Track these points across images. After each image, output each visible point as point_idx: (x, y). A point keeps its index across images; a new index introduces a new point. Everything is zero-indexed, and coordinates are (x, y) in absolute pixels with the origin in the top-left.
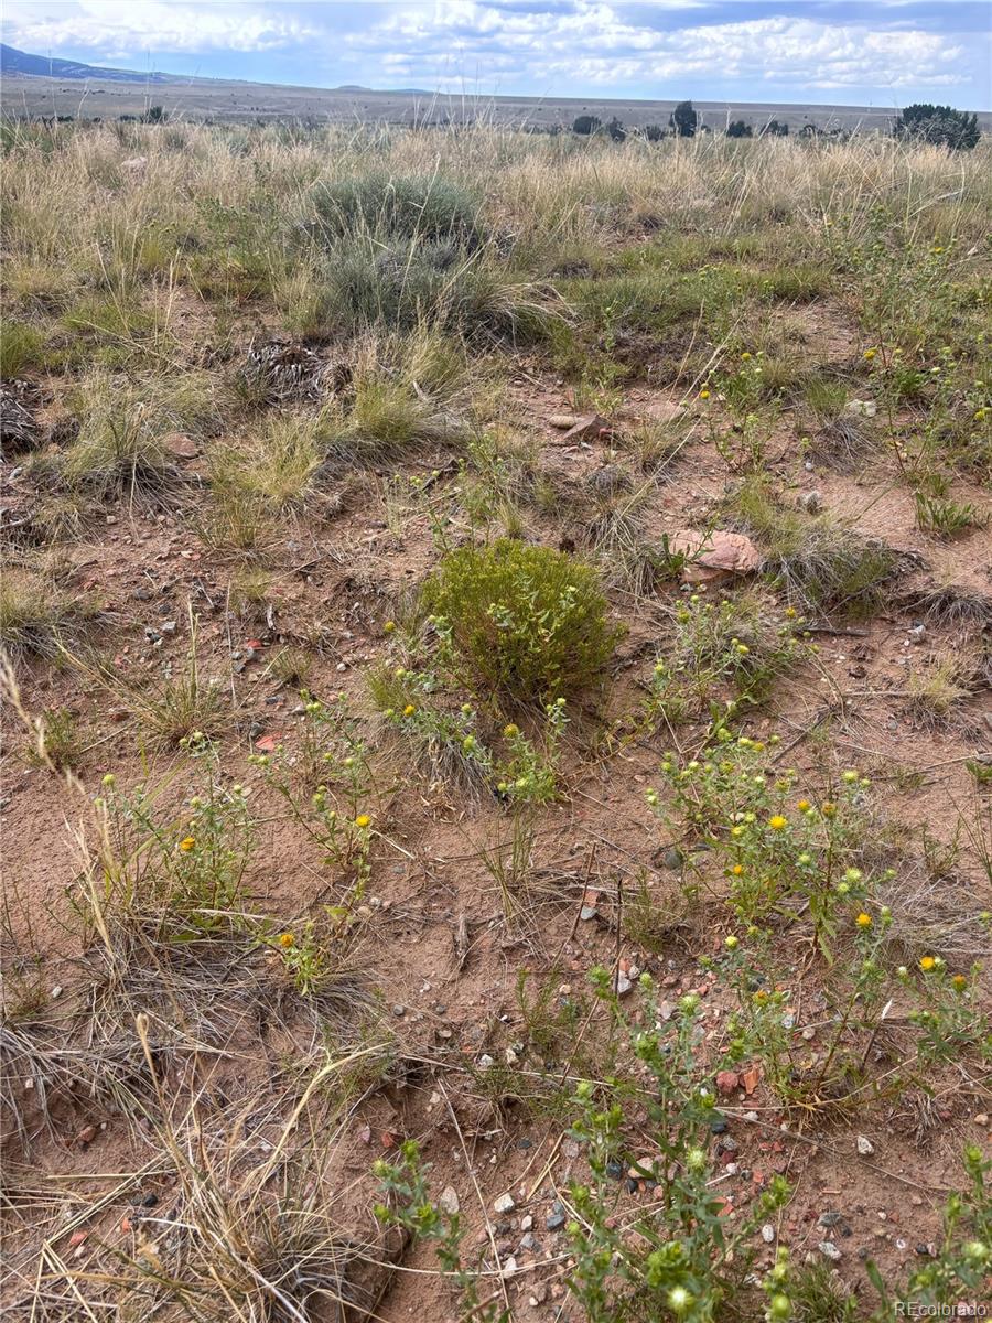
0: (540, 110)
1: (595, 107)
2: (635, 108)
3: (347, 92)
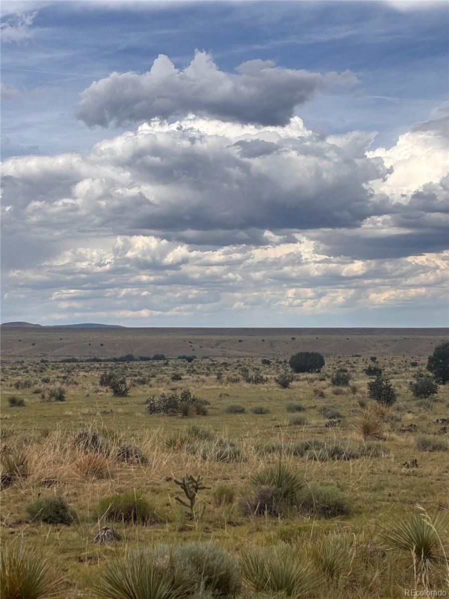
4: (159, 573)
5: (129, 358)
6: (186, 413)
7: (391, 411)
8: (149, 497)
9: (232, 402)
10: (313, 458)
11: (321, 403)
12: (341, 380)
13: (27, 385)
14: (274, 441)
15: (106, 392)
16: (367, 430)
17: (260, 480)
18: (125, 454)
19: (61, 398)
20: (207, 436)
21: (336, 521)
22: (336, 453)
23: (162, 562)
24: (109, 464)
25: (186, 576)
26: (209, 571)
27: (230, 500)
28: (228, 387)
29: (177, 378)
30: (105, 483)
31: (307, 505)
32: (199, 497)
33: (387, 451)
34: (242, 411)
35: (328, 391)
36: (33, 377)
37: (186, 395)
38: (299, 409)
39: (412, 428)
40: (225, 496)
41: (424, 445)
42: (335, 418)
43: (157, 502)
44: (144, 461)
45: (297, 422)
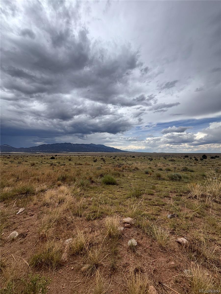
2: (192, 154)
3: (154, 153)
5: (166, 156)
6: (173, 161)
7: (198, 162)
8: (170, 169)
9: (178, 160)
10: (188, 166)
11: (189, 161)
12: (191, 158)
13: (156, 158)
14: (184, 164)
15: (164, 159)
16: (195, 163)
17: (183, 168)
18: (167, 165)
19: (160, 159)
20: (176, 164)
21: (192, 172)
22: (191, 166)
24: (166, 165)
27: (179, 170)
28: (177, 159)
29: (172, 158)
30: (165, 167)
31: (189, 171)
32: (176, 169)
33: (197, 166)
34: (179, 161)
35: (189, 159)
36: (157, 157)
37: (173, 159)
38: (186, 161)
39: (201, 164)
40: (179, 169)
41: (202, 165)
42: (191, 162)
43: (171, 169)
44: (169, 165)
45: (186, 162)
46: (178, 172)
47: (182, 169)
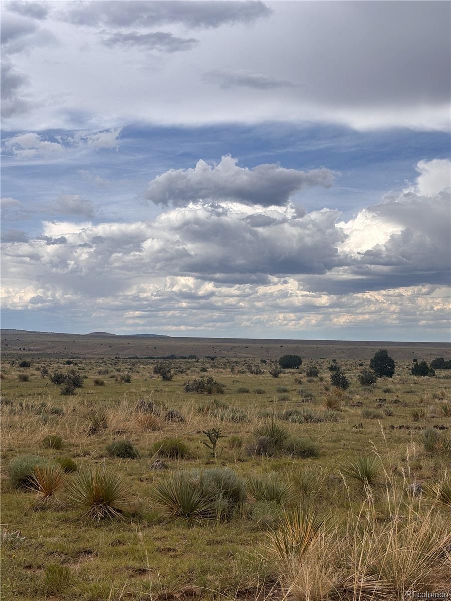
0: (246, 347)
1: (289, 345)
2: (322, 346)
3: (97, 336)
4: (194, 487)
5: (173, 357)
6: (210, 392)
7: (346, 393)
8: (186, 443)
9: (239, 386)
10: (294, 421)
11: (299, 387)
12: (313, 373)
13: (107, 372)
14: (269, 410)
15: (158, 378)
16: (330, 404)
17: (259, 433)
18: (171, 416)
19: (128, 381)
20: (224, 407)
21: (309, 460)
22: (308, 418)
23: (196, 480)
24: (160, 422)
25: (211, 489)
26: (226, 486)
27: (239, 445)
28: (238, 376)
29: (204, 370)
30: (157, 434)
31: (290, 450)
32: (219, 443)
33: (343, 418)
34: (247, 391)
35: (304, 380)
36: (111, 368)
37: (210, 380)
38: (285, 391)
39: (359, 404)
40: (236, 443)
41: (367, 415)
42: (308, 397)
43: (192, 446)
44: (183, 420)
45: (284, 399)
46: (230, 460)
47: (255, 442)
